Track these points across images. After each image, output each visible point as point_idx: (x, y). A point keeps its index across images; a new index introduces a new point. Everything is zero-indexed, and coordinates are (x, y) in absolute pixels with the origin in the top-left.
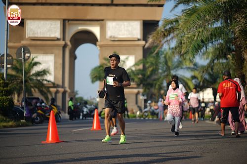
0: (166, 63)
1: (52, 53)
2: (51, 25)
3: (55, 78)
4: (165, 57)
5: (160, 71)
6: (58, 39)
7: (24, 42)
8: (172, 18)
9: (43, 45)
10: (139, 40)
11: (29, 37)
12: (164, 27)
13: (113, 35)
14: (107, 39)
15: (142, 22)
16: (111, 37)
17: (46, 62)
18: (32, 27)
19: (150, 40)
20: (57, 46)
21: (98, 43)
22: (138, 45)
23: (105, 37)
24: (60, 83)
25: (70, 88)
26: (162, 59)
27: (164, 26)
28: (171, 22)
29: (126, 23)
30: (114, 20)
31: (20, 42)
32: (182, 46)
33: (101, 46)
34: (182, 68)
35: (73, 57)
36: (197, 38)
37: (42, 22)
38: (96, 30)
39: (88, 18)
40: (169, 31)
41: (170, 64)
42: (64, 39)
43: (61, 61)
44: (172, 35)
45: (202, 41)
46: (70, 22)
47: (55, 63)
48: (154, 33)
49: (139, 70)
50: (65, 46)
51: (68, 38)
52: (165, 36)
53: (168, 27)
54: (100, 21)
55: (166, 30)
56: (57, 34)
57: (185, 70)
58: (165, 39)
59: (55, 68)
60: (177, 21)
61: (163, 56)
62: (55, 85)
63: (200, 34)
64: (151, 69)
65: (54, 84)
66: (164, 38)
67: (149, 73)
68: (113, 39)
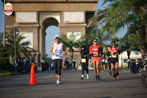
0: (100, 36)
1: (32, 32)
2: (31, 15)
3: (34, 46)
6: (35, 23)
7: (15, 25)
8: (103, 9)
9: (27, 26)
10: (83, 23)
11: (18, 22)
13: (68, 20)
14: (64, 23)
15: (85, 12)
16: (66, 21)
17: (28, 37)
18: (19, 16)
19: (90, 23)
20: (35, 27)
21: (59, 25)
22: (83, 26)
23: (63, 21)
24: (37, 50)
25: (42, 52)
26: (97, 34)
27: (99, 13)
28: (102, 12)
29: (75, 13)
30: (68, 11)
31: (13, 25)
33: (61, 27)
35: (44, 34)
37: (26, 13)
38: (58, 18)
39: (53, 10)
40: (101, 17)
41: (102, 37)
42: (39, 23)
43: (37, 36)
44: (103, 19)
46: (42, 13)
47: (34, 37)
48: (92, 19)
49: (84, 41)
50: (39, 27)
51: (41, 22)
52: (99, 20)
54: (59, 12)
55: (99, 17)
56: (35, 20)
58: (99, 22)
59: (34, 40)
60: (105, 11)
61: (98, 32)
63: (120, 20)
64: (90, 40)
65: (33, 50)
67: (89, 43)
68: (67, 23)
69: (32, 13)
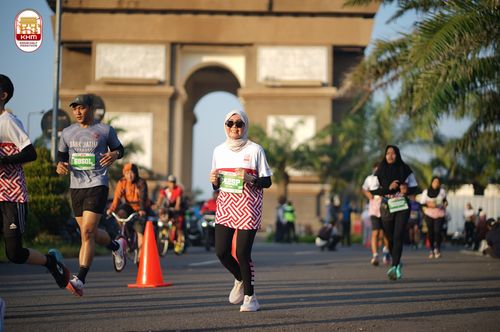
0: (379, 132)
1: (147, 111)
2: (147, 53)
3: (154, 160)
4: (377, 120)
5: (367, 148)
6: (160, 83)
7: (91, 89)
8: (394, 38)
9: (134, 94)
10: (324, 85)
11: (102, 79)
12: (378, 57)
13: (271, 75)
14: (259, 84)
15: (331, 49)
16: (267, 79)
17: (136, 129)
18: (108, 58)
19: (348, 84)
20: (159, 96)
21: (241, 92)
22: (323, 97)
23: (255, 79)
24: (163, 171)
25: (183, 182)
26: (370, 126)
27: (378, 54)
28: (391, 47)
29: (298, 51)
30: (273, 44)
31: (83, 88)
32: (412, 97)
33: (247, 98)
34: (411, 143)
35: (190, 120)
36: (445, 80)
37: (129, 48)
38: (236, 64)
39: (222, 39)
40: (387, 66)
41: (387, 134)
42: (172, 82)
43: (165, 127)
44: (392, 74)
45: (455, 86)
46: (186, 48)
47: (155, 131)
48: (357, 70)
49: (324, 146)
50: (174, 98)
51: (183, 74)
52: (378, 75)
53: (384, 58)
54: (246, 47)
55: (381, 64)
56: (159, 72)
57: (419, 147)
58: (379, 82)
59: (155, 141)
60: (402, 45)
61: (373, 117)
62: (152, 175)
63: (450, 72)
64: (348, 144)
65: (150, 173)
66: (376, 80)
67: (344, 152)
68: (270, 83)
69: (151, 49)
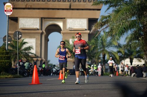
0: (102, 43)
1: (34, 38)
2: (34, 21)
3: (36, 52)
4: (102, 40)
5: (99, 48)
6: (38, 29)
9: (30, 32)
10: (86, 30)
11: (21, 28)
12: (102, 20)
13: (70, 27)
15: (88, 19)
16: (69, 28)
17: (31, 43)
18: (22, 22)
19: (93, 28)
20: (38, 33)
21: (62, 32)
22: (85, 33)
23: (66, 28)
24: (39, 56)
25: (45, 58)
26: (100, 41)
28: (106, 17)
29: (78, 20)
30: (71, 18)
32: (112, 31)
33: (63, 34)
34: (112, 46)
35: (47, 40)
36: (122, 26)
37: (29, 19)
38: (61, 24)
39: (56, 17)
41: (104, 44)
42: (41, 29)
43: (40, 42)
44: (106, 25)
45: (124, 28)
46: (45, 19)
47: (36, 43)
50: (42, 33)
51: (44, 28)
53: (104, 20)
54: (62, 19)
55: (103, 22)
56: (38, 26)
59: (36, 46)
60: (109, 16)
61: (100, 39)
62: (36, 57)
63: (123, 24)
64: (93, 46)
65: (35, 55)
66: (102, 27)
67: (92, 49)
68: (70, 29)
69: (35, 19)
